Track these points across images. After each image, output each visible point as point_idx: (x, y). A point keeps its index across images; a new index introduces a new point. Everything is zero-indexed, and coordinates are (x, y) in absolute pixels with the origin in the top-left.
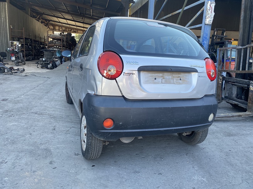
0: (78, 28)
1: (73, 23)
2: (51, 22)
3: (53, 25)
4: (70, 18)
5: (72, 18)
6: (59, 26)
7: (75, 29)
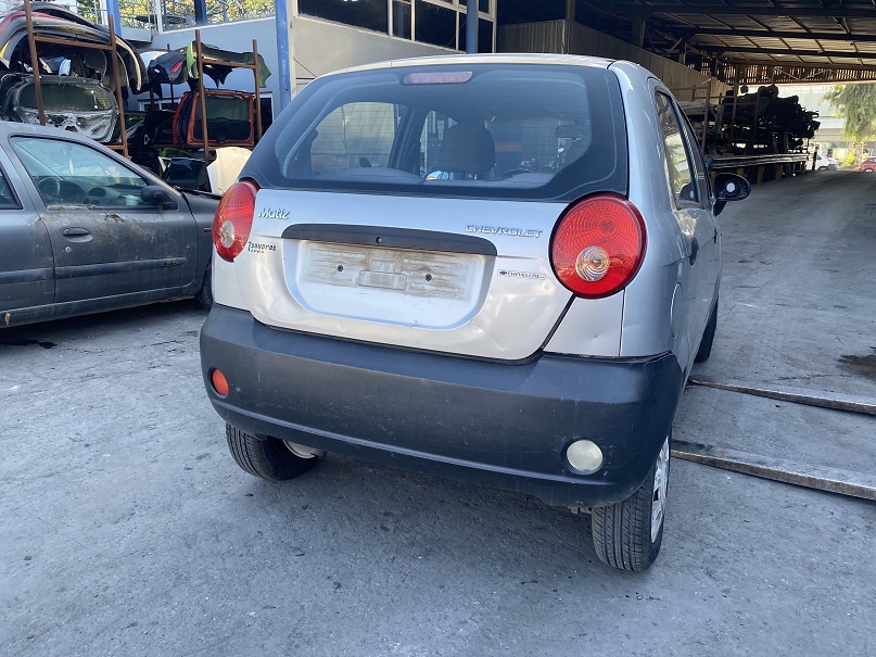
0: (835, 59)
1: (810, 44)
2: (726, 53)
3: (735, 63)
4: (792, 26)
5: (797, 26)
6: (760, 64)
7: (825, 65)
